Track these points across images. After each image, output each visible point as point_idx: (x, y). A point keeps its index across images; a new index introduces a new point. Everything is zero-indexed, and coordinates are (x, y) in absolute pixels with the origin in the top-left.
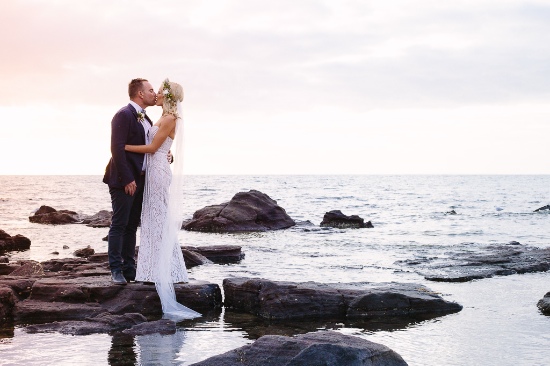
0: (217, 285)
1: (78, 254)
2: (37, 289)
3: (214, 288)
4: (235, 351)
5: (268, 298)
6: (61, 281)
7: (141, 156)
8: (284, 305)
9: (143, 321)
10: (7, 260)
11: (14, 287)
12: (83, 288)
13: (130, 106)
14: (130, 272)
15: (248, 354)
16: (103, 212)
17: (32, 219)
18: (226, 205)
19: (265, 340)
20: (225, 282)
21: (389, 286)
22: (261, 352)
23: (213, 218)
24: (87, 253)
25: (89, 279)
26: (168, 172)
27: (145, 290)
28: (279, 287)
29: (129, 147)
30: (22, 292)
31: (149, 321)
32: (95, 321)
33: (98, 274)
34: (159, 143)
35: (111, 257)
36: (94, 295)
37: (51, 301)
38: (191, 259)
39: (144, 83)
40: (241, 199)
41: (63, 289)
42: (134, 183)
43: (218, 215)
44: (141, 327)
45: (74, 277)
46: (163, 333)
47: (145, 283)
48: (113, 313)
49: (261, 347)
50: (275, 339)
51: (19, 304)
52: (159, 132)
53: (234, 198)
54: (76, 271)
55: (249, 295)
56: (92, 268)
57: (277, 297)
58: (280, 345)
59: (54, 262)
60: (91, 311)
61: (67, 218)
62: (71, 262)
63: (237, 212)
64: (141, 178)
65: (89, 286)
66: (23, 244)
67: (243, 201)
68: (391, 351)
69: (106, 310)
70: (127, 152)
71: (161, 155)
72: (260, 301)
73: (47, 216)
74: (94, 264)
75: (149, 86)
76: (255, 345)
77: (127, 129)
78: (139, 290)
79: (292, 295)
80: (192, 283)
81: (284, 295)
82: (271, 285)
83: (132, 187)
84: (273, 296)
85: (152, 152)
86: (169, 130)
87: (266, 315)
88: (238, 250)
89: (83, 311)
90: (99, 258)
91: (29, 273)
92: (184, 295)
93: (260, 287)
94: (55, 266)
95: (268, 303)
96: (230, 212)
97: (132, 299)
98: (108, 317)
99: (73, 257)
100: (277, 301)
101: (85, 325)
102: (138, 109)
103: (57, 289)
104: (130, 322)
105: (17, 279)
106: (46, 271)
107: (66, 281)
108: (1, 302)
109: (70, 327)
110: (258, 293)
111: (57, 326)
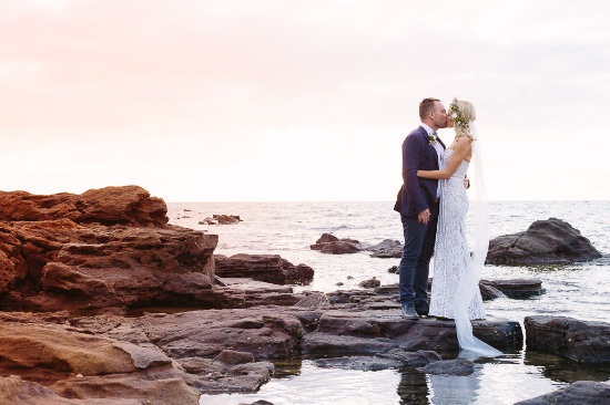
0: (518, 324)
1: (364, 285)
2: (325, 321)
3: (515, 326)
4: (545, 397)
5: (576, 339)
6: (349, 314)
7: (435, 181)
8: (596, 348)
9: (437, 359)
10: (291, 291)
11: (301, 319)
12: (373, 322)
13: (421, 128)
14: (422, 306)
15: (559, 401)
16: (388, 242)
17: (312, 247)
18: (523, 234)
19: (579, 386)
20: (526, 320)
22: (574, 399)
23: (508, 248)
24: (374, 283)
25: (378, 313)
26: (464, 199)
27: (439, 326)
28: (589, 328)
29: (421, 173)
30: (310, 324)
31: (444, 358)
32: (387, 358)
33: (388, 308)
34: (454, 167)
35: (402, 290)
36: (384, 330)
37: (340, 334)
38: (487, 292)
39: (436, 103)
40: (538, 227)
41: (351, 323)
42: (428, 211)
43: (513, 246)
44: (433, 367)
45: (363, 310)
46: (459, 374)
47: (438, 318)
48: (405, 350)
49: (574, 393)
50: (590, 385)
51: (307, 337)
52: (454, 155)
53: (531, 227)
54: (364, 303)
55: (554, 334)
56: (379, 301)
57: (587, 339)
58: (597, 393)
59: (340, 294)
60: (382, 346)
61: (350, 248)
62: (357, 294)
63: (534, 243)
64: (435, 206)
65: (378, 320)
66: (305, 274)
67: (541, 231)
69: (397, 347)
70: (419, 178)
71: (456, 180)
72: (567, 342)
73: (330, 245)
74: (382, 297)
75: (442, 106)
76: (568, 391)
77: (419, 152)
78: (433, 326)
79: (604, 337)
80: (489, 319)
81: (595, 336)
82: (580, 325)
83: (425, 215)
84: (581, 338)
85: (447, 177)
86: (464, 152)
87: (574, 357)
88: (538, 285)
89: (373, 347)
90: (385, 291)
91: (316, 305)
92: (482, 332)
93: (567, 328)
94: (341, 298)
95: (576, 344)
96: (527, 242)
97: (425, 335)
98: (402, 353)
99: (363, 289)
100: (587, 343)
101: (375, 361)
102: (429, 131)
103: (346, 322)
104: (423, 361)
105: (304, 311)
106: (332, 303)
107: (355, 314)
108: (290, 334)
109: (360, 362)
110: (565, 334)
111: (346, 361)
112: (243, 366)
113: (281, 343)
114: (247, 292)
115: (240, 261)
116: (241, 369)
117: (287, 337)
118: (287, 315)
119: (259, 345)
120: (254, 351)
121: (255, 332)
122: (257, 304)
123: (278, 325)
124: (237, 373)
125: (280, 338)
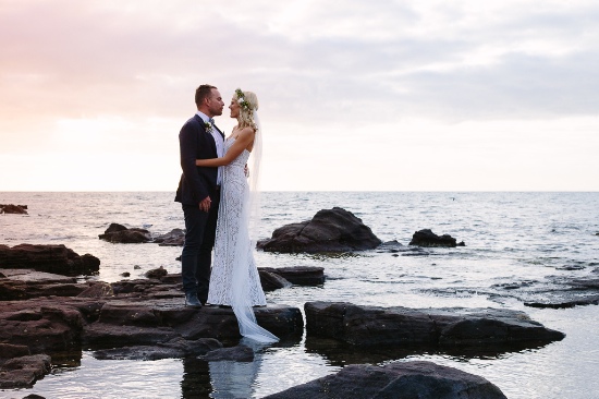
0: (298, 309)
1: (151, 274)
2: (106, 311)
3: (296, 312)
4: (318, 381)
5: (353, 323)
6: (131, 303)
8: (371, 331)
9: (219, 347)
10: (75, 281)
11: (82, 309)
12: (155, 311)
13: (197, 116)
15: (332, 385)
16: (177, 231)
17: (101, 237)
18: (307, 223)
19: (350, 369)
20: (307, 306)
21: (485, 312)
22: (346, 383)
23: (293, 236)
24: (159, 275)
25: (162, 302)
26: (244, 186)
27: (220, 314)
28: (365, 312)
29: (200, 162)
30: (91, 314)
31: (225, 346)
32: (169, 347)
33: (171, 297)
34: (235, 156)
35: (185, 278)
36: (167, 319)
37: (121, 325)
38: (270, 281)
39: (212, 90)
40: (323, 216)
41: (134, 312)
42: (208, 199)
43: (299, 234)
44: (214, 354)
45: (146, 299)
46: (240, 360)
47: (221, 306)
48: (187, 338)
49: (346, 377)
50: (361, 368)
51: (88, 328)
53: (316, 216)
54: (148, 292)
55: (332, 319)
56: (164, 290)
57: (363, 323)
58: (368, 375)
59: (124, 284)
60: (164, 335)
61: (138, 236)
62: (142, 284)
63: (319, 231)
64: (216, 192)
65: (161, 309)
66: (91, 264)
67: (326, 219)
68: (489, 384)
69: (180, 335)
70: (199, 167)
71: (236, 168)
72: (344, 326)
73: (118, 234)
74: (167, 286)
75: (218, 94)
76: (340, 374)
78: (215, 313)
79: (379, 321)
80: (270, 306)
81: (371, 320)
82: (357, 310)
83: (207, 203)
84: (357, 322)
86: (246, 142)
87: (350, 341)
88: (320, 271)
89: (155, 336)
90: (173, 279)
91: (99, 295)
92: (264, 318)
93: (345, 312)
94: (124, 288)
95: (353, 329)
96: (311, 231)
97: (207, 323)
98: (182, 342)
99: (145, 278)
100: (363, 327)
101: (156, 350)
102: (205, 118)
103: (128, 311)
104: (204, 348)
105: (84, 301)
106: (116, 292)
107: (138, 303)
108: (69, 325)
109: (141, 353)
110: (342, 319)
111: (127, 351)
112: (19, 359)
113: (60, 335)
114: (29, 283)
115: (22, 251)
116: (16, 363)
117: (66, 328)
118: (66, 306)
119: (36, 337)
120: (32, 344)
121: (33, 324)
122: (38, 296)
123: (57, 316)
124: (12, 367)
125: (58, 330)
